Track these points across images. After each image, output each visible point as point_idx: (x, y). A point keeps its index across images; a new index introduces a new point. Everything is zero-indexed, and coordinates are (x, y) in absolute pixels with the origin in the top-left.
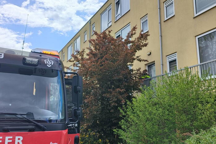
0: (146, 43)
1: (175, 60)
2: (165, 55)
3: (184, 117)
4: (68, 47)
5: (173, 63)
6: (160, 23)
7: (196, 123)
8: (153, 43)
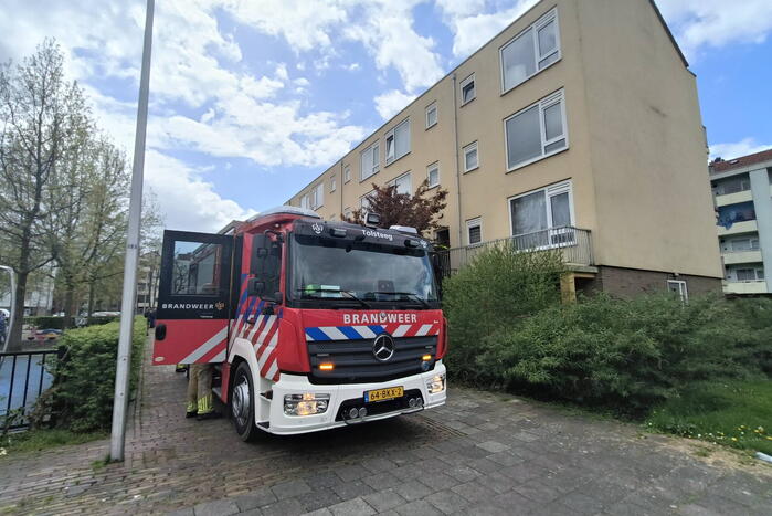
0: (444, 203)
1: (479, 227)
2: (464, 219)
3: (512, 299)
4: (301, 198)
5: (475, 231)
6: (458, 175)
7: (525, 305)
8: (450, 201)
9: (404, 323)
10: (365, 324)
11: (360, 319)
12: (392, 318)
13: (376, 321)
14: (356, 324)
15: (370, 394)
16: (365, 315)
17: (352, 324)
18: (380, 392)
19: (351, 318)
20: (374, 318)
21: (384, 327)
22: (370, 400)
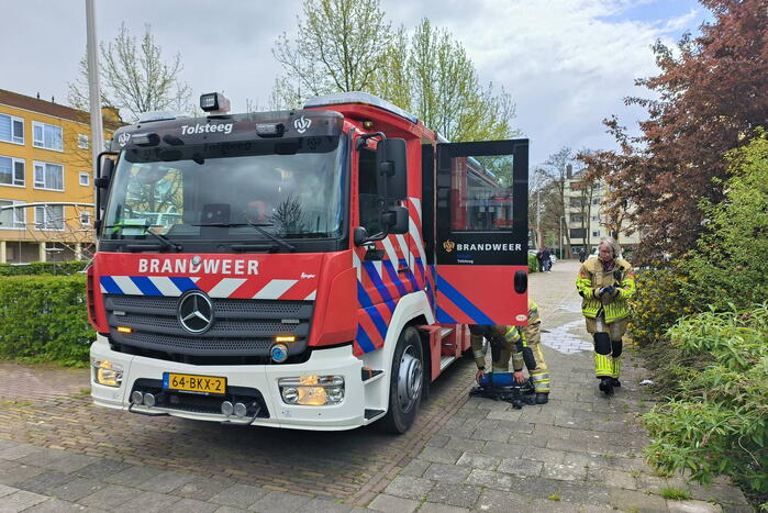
9: (233, 276)
10: (166, 274)
11: (160, 267)
12: (211, 266)
13: (183, 271)
14: (154, 274)
15: (171, 378)
16: (167, 261)
17: (148, 273)
18: (187, 379)
19: (149, 265)
20: (181, 266)
21: (195, 280)
22: (171, 387)
